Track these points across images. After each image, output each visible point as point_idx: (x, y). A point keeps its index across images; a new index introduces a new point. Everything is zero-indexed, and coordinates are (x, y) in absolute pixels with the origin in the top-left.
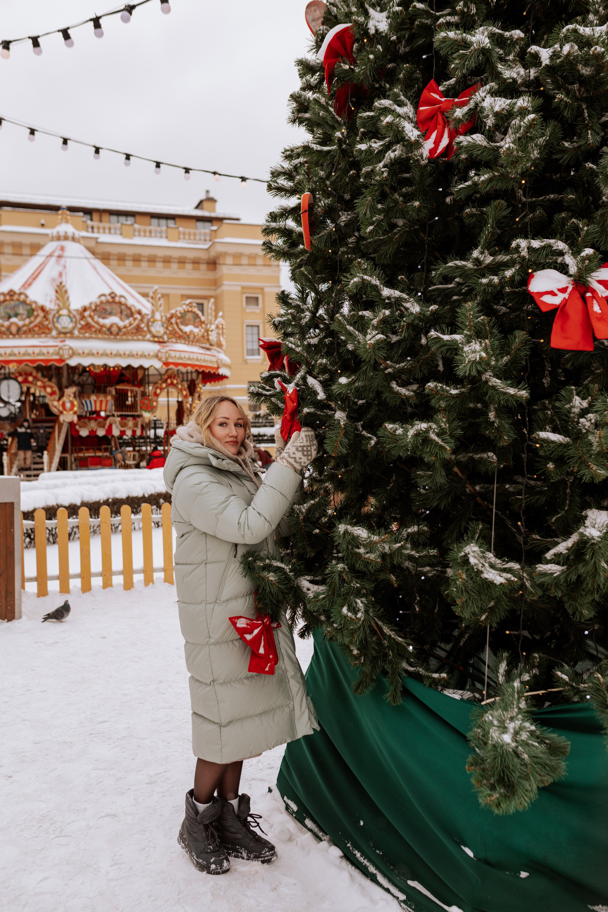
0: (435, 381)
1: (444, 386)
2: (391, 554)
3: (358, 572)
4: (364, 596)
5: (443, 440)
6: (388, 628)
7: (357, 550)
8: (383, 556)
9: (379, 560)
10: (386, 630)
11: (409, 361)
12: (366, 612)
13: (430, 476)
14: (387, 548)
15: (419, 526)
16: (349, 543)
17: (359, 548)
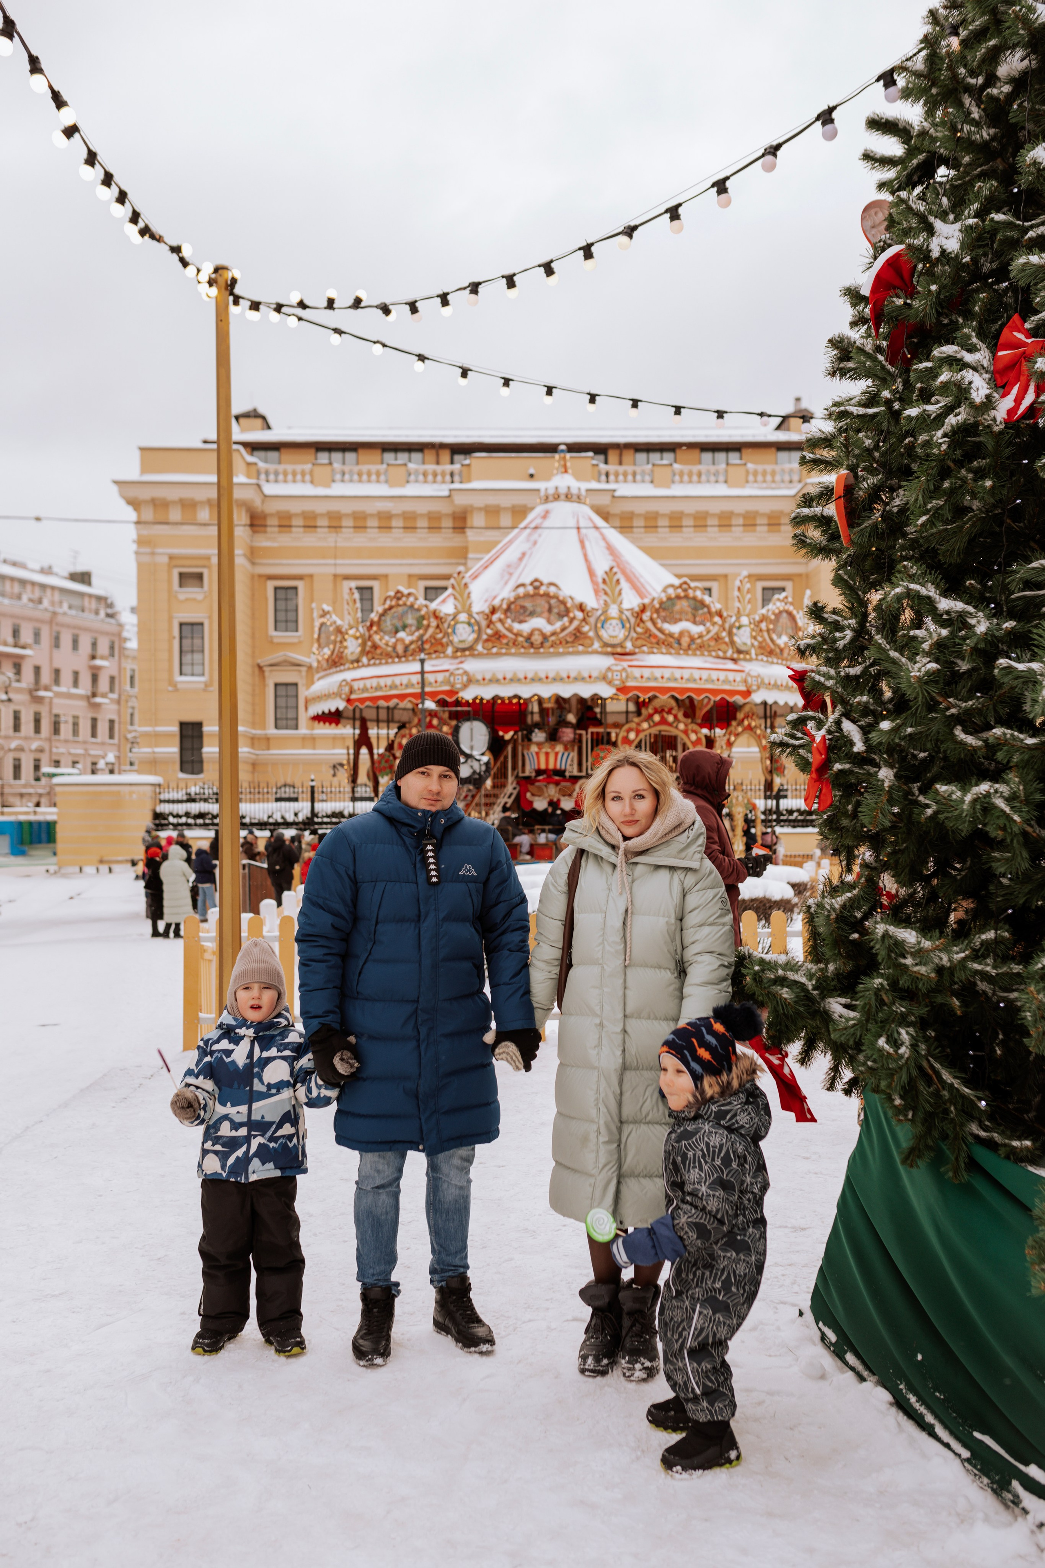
0: (1002, 726)
1: (1016, 733)
2: (950, 968)
3: (902, 990)
4: (909, 1025)
5: (1012, 808)
6: (950, 1073)
7: (903, 961)
8: (940, 970)
9: (933, 975)
10: (946, 1076)
11: (979, 698)
12: (914, 1047)
13: (1007, 860)
14: (945, 958)
15: (996, 930)
16: (890, 950)
17: (905, 958)
